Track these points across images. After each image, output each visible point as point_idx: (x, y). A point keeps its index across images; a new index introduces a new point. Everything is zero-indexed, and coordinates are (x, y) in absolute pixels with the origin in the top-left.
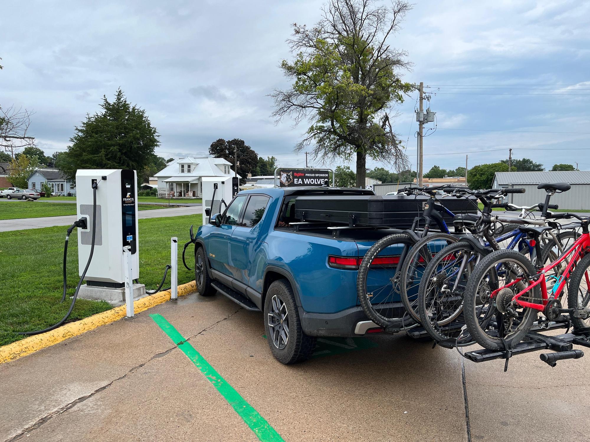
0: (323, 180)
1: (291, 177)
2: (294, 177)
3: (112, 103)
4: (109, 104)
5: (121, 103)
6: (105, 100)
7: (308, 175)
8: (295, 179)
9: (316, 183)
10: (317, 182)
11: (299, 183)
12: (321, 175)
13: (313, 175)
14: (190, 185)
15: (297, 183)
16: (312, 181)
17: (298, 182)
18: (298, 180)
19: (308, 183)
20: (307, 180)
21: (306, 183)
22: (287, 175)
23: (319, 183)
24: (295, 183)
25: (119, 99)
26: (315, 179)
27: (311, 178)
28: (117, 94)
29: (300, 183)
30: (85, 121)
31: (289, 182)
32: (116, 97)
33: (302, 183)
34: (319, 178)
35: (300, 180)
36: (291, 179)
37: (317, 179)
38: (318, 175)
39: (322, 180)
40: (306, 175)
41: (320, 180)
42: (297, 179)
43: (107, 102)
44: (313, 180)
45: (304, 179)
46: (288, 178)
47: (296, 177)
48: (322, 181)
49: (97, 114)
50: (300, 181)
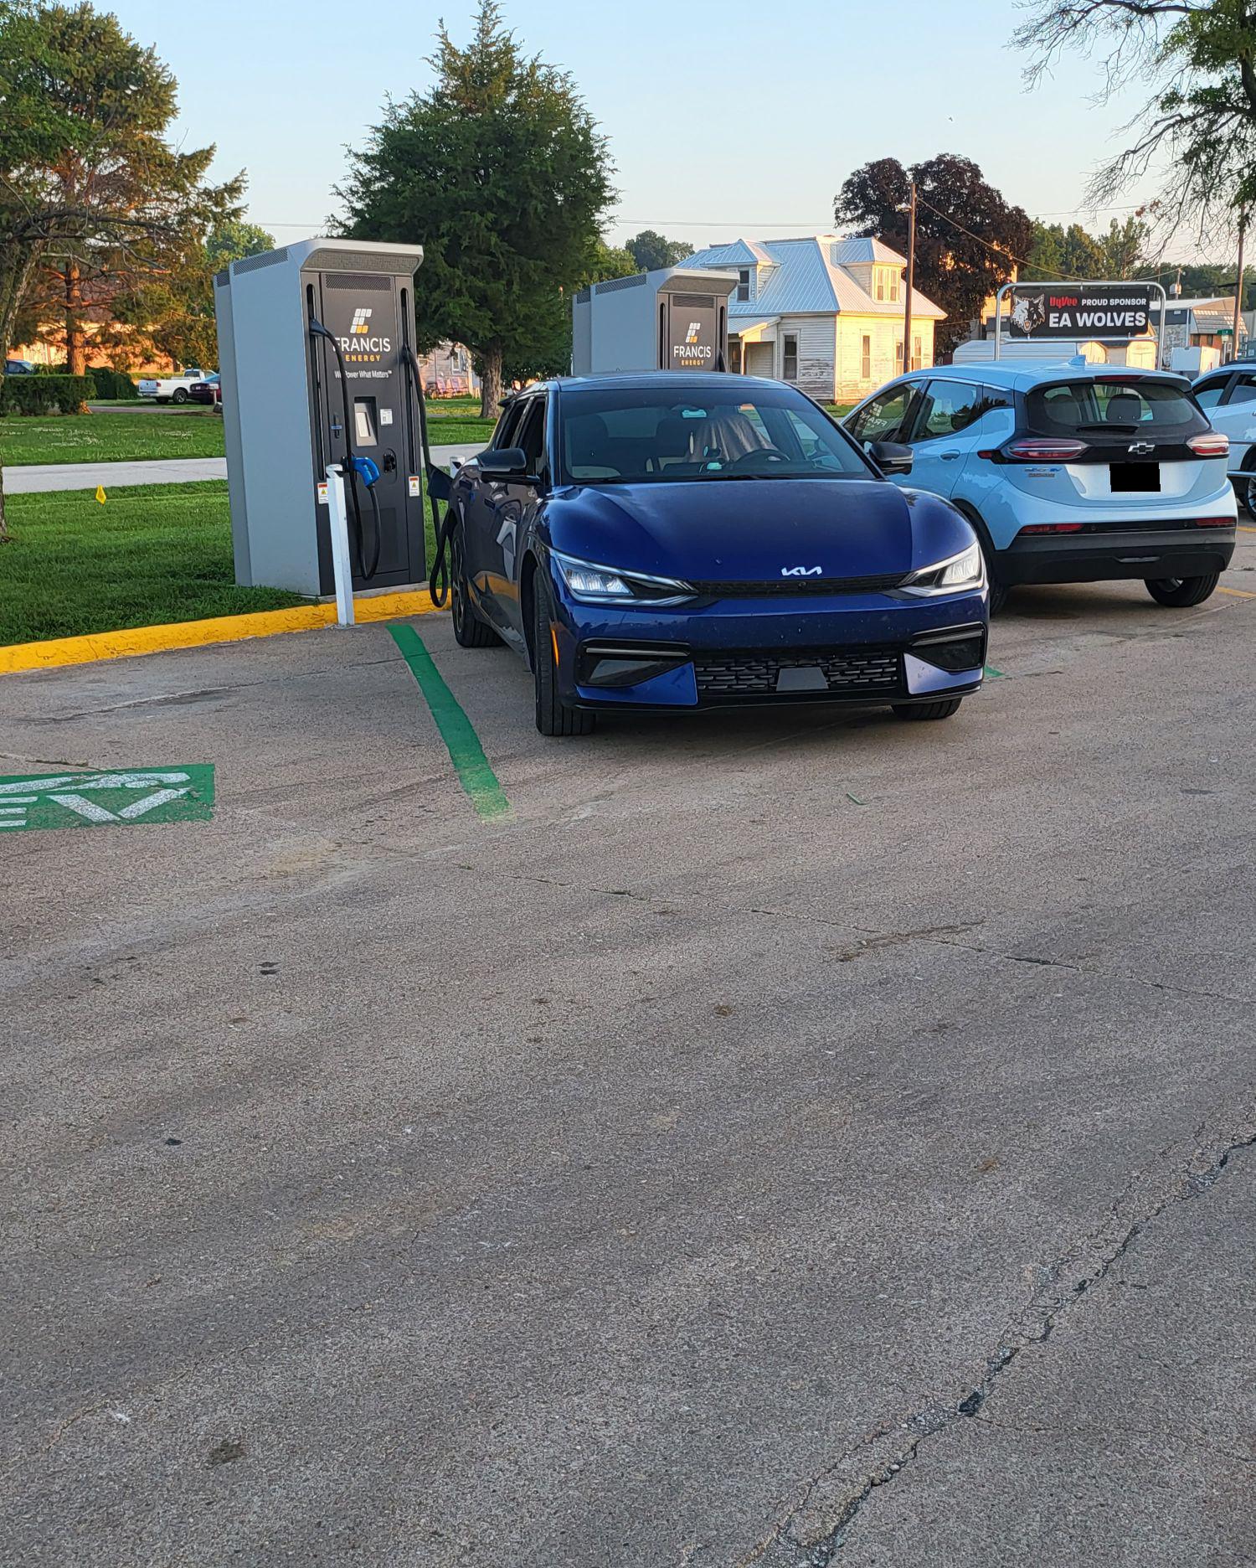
0: (1133, 314)
1: (1041, 309)
2: (1049, 310)
3: (462, 47)
4: (454, 53)
5: (493, 44)
6: (442, 37)
7: (1089, 302)
8: (1052, 315)
9: (1109, 324)
10: (1112, 320)
11: (1061, 325)
12: (1128, 302)
13: (1104, 302)
14: (743, 348)
15: (1057, 325)
16: (1100, 319)
17: (1059, 322)
18: (1060, 318)
19: (1089, 324)
20: (1085, 315)
21: (1081, 324)
22: (1031, 304)
23: (1119, 324)
24: (1051, 325)
25: (485, 32)
26: (1109, 314)
27: (1096, 309)
28: (480, 12)
29: (1065, 326)
30: (380, 120)
31: (1034, 322)
32: (476, 24)
33: (1070, 325)
34: (1119, 309)
35: (1066, 316)
36: (1039, 316)
37: (1115, 314)
38: (1117, 301)
39: (1128, 314)
40: (1084, 302)
41: (1123, 314)
42: (1057, 315)
43: (448, 45)
44: (1103, 315)
45: (1078, 315)
46: (1032, 311)
47: (1055, 309)
48: (1127, 319)
49: (415, 93)
50: (1066, 320)
